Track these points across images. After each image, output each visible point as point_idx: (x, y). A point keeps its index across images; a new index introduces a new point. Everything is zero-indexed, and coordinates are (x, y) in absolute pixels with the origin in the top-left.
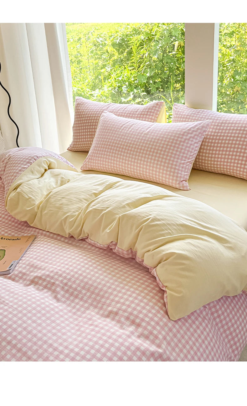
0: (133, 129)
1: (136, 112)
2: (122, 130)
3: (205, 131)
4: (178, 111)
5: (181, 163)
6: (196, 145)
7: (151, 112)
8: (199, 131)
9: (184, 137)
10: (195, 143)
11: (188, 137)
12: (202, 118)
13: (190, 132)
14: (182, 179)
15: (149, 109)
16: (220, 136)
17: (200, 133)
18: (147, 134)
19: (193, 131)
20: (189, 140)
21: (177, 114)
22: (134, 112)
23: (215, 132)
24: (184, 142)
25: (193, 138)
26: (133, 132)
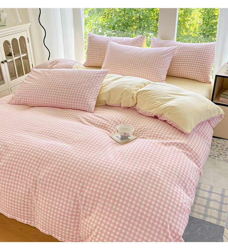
0: (131, 51)
1: (129, 42)
2: (125, 51)
3: (174, 52)
4: (155, 42)
5: (162, 71)
6: (169, 60)
7: (138, 42)
8: (171, 52)
9: (163, 56)
10: (169, 59)
11: (165, 56)
12: (170, 45)
13: (166, 52)
14: (163, 80)
15: (137, 40)
16: (182, 55)
17: (171, 53)
18: (141, 54)
19: (168, 52)
20: (166, 57)
21: (155, 43)
22: (127, 42)
23: (179, 53)
24: (163, 58)
25: (168, 56)
26: (132, 53)
